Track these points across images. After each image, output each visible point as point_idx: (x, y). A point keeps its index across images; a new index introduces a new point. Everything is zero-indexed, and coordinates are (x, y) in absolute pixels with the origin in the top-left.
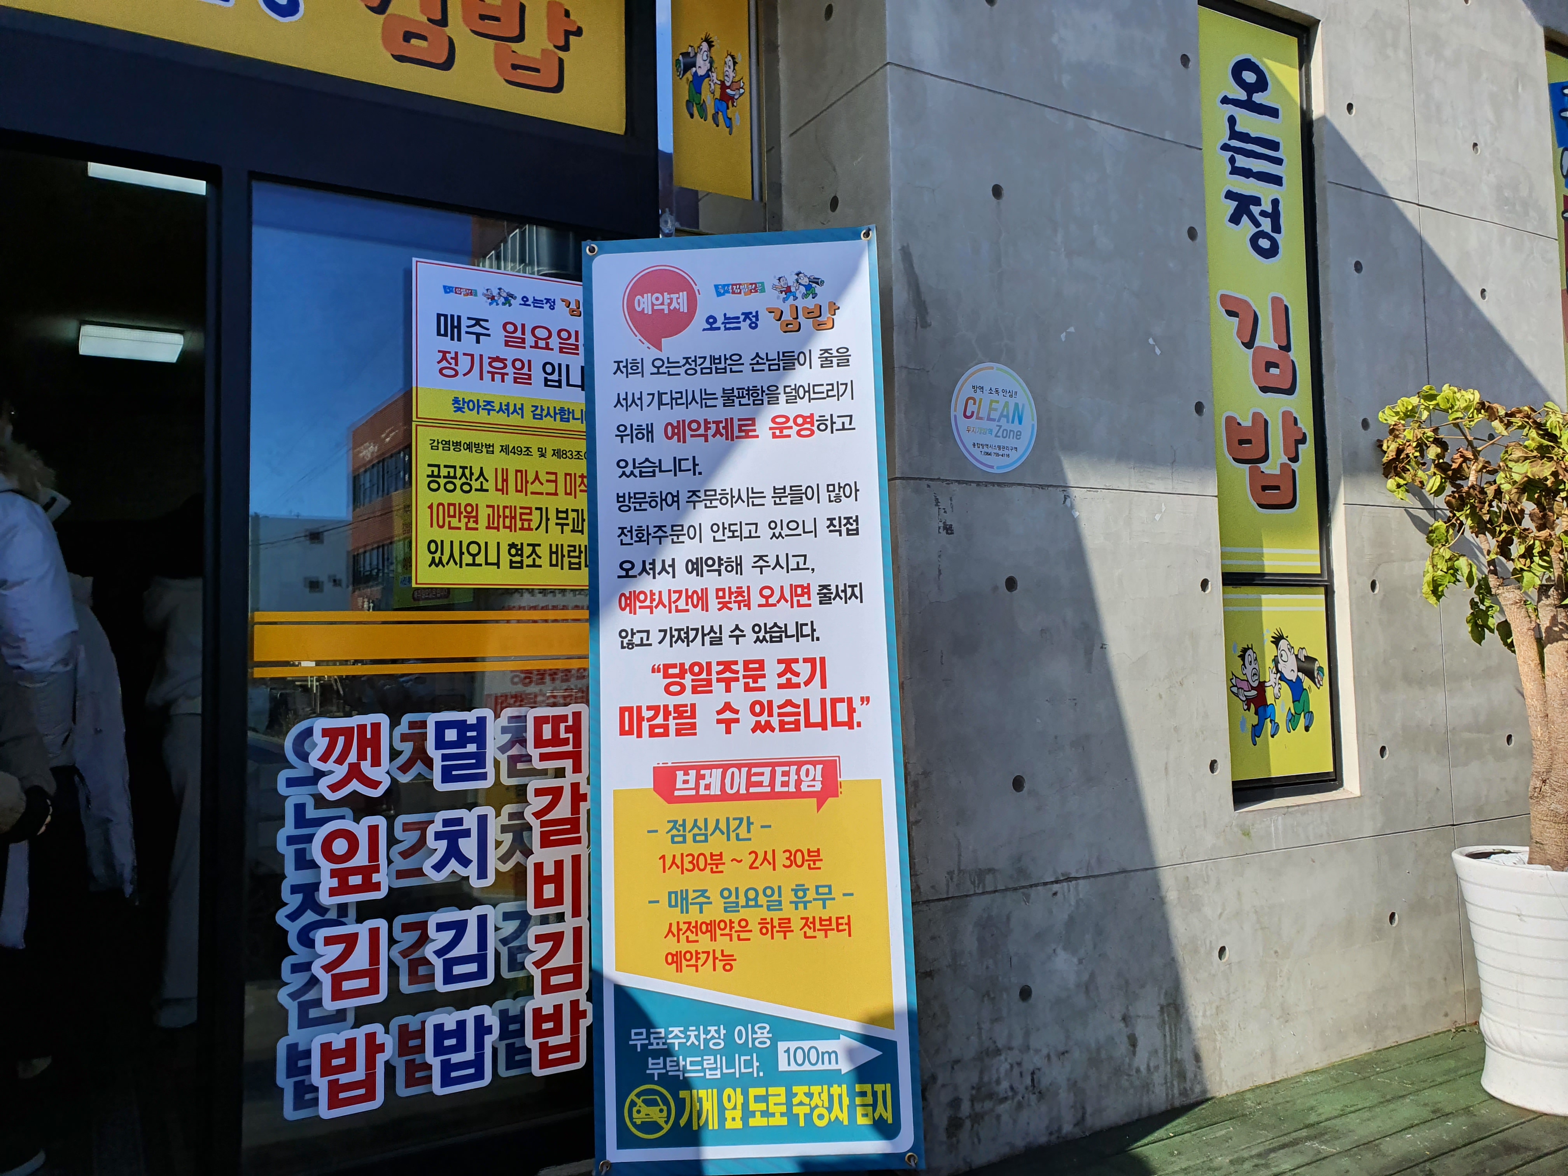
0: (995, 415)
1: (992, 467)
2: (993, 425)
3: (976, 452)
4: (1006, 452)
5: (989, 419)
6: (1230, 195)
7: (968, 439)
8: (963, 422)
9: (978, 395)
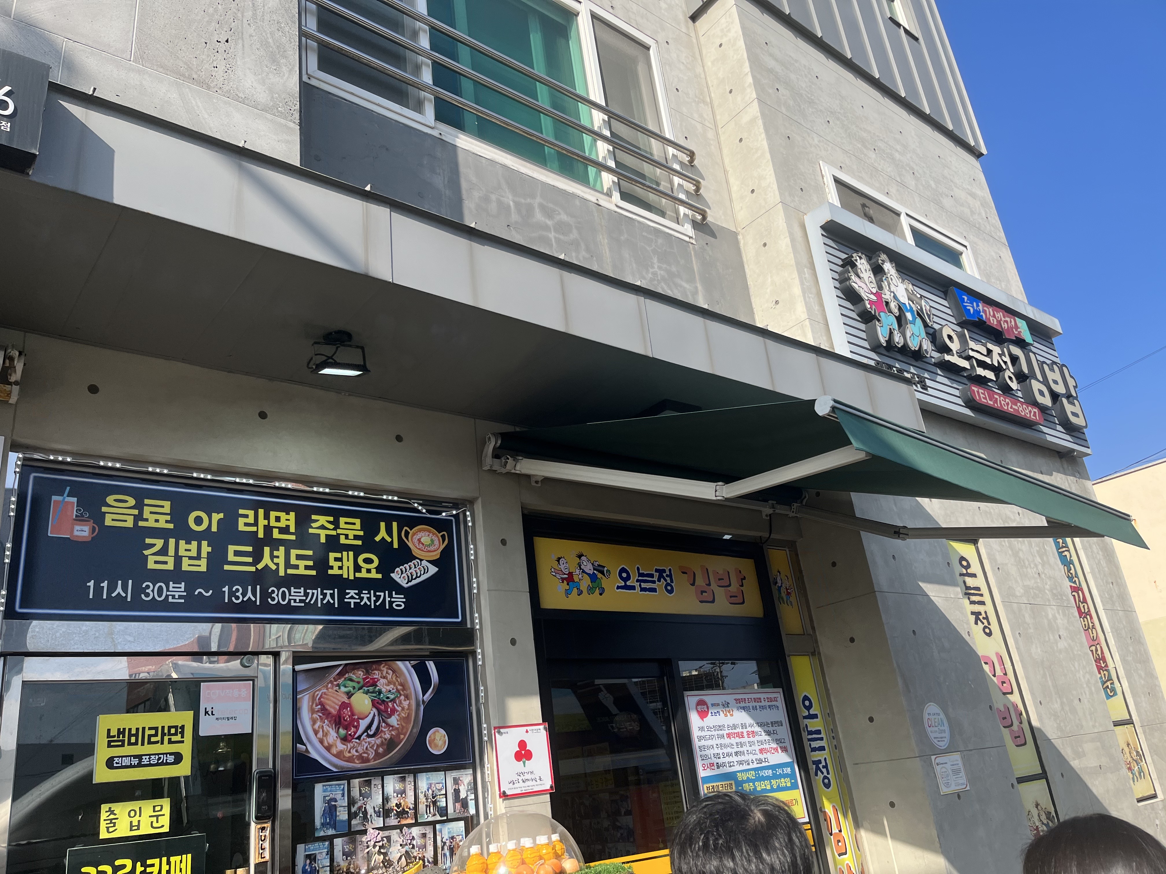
0: (936, 724)
1: (941, 746)
2: (936, 729)
3: (935, 741)
4: (943, 739)
5: (936, 726)
6: (973, 613)
7: (932, 736)
8: (929, 730)
9: (930, 717)
